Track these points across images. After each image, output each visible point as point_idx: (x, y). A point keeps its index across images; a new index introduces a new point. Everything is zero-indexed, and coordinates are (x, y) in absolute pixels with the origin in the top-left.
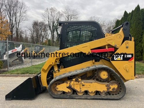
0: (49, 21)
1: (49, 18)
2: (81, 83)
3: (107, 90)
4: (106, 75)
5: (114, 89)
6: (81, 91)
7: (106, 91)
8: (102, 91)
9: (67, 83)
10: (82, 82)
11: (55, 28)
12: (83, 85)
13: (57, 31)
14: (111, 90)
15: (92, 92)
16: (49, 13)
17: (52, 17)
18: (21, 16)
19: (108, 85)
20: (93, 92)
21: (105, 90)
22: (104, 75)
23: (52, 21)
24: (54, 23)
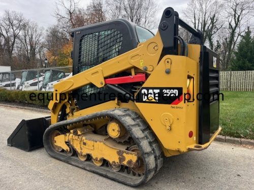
0: (195, 23)
1: (195, 17)
2: (82, 138)
3: (118, 161)
4: (116, 131)
5: (130, 162)
6: (81, 152)
7: (118, 163)
8: (111, 162)
9: (66, 135)
10: (84, 138)
11: (207, 33)
12: (85, 144)
13: (210, 40)
14: (125, 163)
15: (96, 159)
16: (195, 8)
17: (201, 14)
18: (146, 23)
19: (120, 151)
20: (99, 159)
21: (116, 162)
22: (114, 130)
23: (201, 21)
24: (205, 25)
